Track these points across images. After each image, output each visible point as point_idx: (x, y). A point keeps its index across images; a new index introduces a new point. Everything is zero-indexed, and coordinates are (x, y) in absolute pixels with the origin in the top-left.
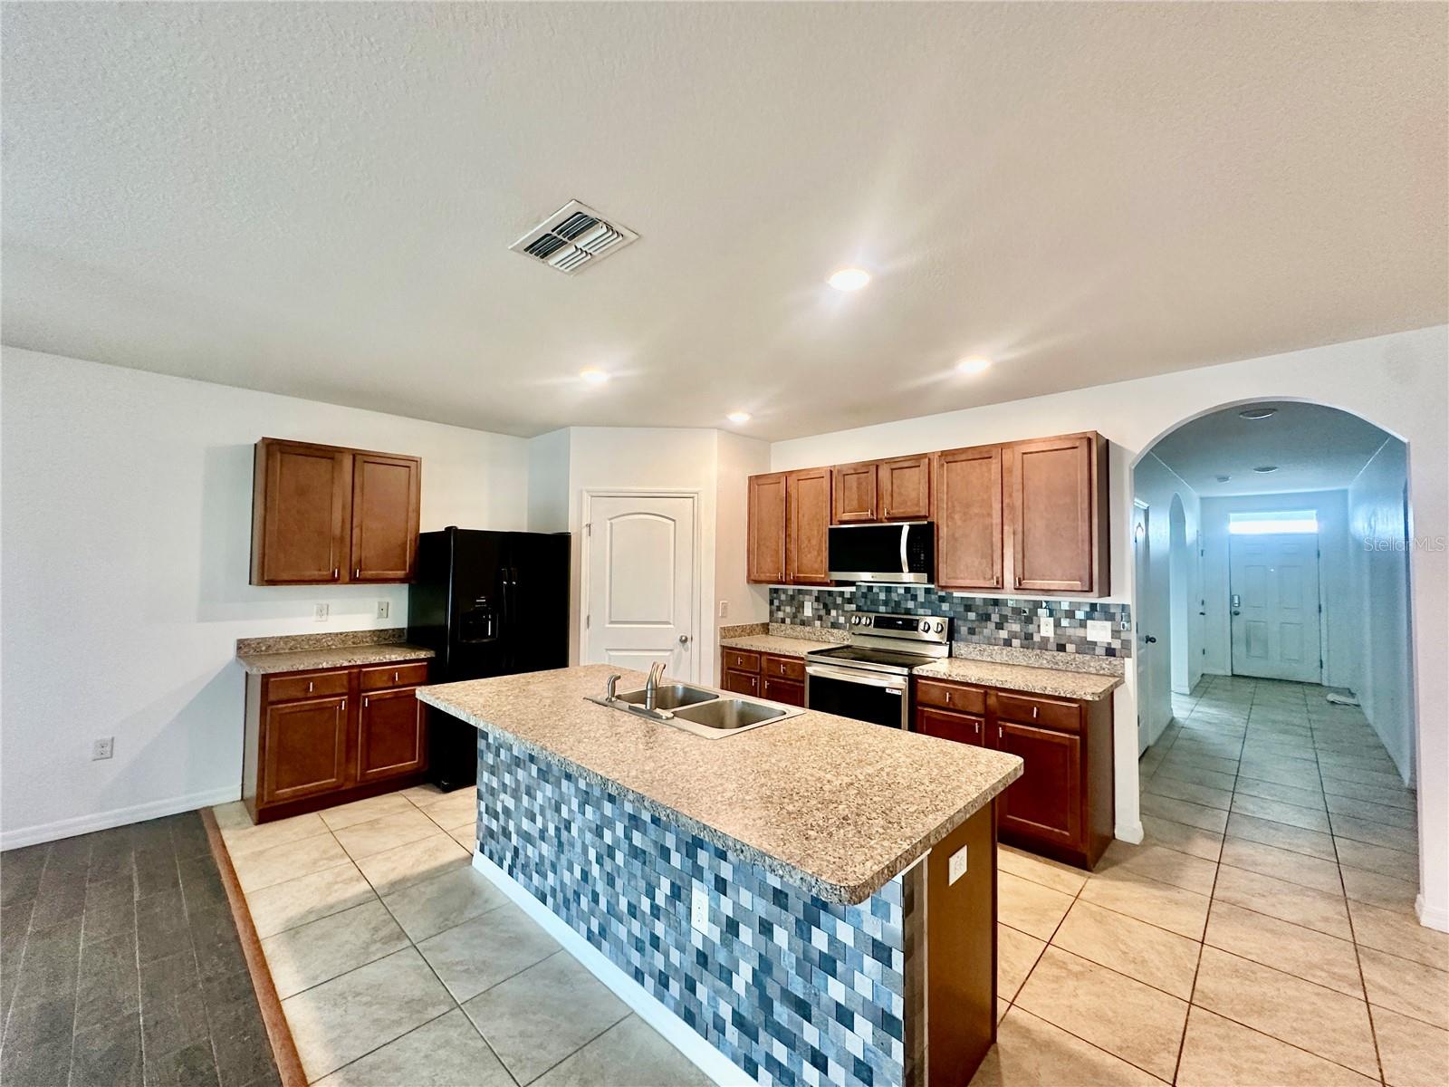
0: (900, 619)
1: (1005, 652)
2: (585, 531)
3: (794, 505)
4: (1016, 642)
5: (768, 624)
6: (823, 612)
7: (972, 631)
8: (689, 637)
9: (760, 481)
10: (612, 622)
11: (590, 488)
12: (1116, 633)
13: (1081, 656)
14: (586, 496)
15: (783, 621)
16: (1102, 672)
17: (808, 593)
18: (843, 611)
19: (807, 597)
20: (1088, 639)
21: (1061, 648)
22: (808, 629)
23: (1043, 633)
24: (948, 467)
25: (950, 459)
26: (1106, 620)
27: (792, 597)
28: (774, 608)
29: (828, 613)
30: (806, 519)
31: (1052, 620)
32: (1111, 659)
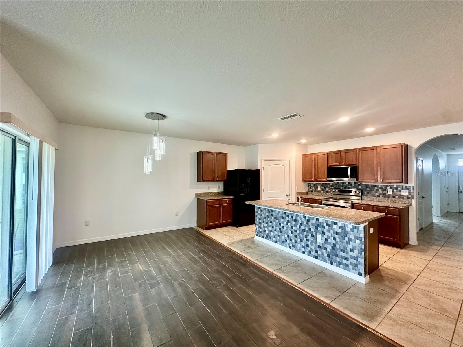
0: (347, 190)
1: (378, 198)
2: (263, 169)
3: (316, 162)
4: (381, 196)
5: (307, 192)
6: (324, 189)
7: (368, 193)
8: (289, 195)
9: (306, 156)
10: (269, 191)
11: (263, 159)
12: (410, 193)
13: (400, 199)
14: (263, 161)
15: (312, 191)
16: (406, 203)
17: (320, 184)
18: (330, 188)
19: (319, 185)
20: (402, 195)
21: (394, 197)
22: (319, 193)
23: (389, 193)
24: (361, 152)
25: (362, 150)
26: (407, 190)
27: (315, 185)
28: (309, 188)
29: (325, 189)
30: (320, 165)
31: (391, 190)
32: (408, 200)
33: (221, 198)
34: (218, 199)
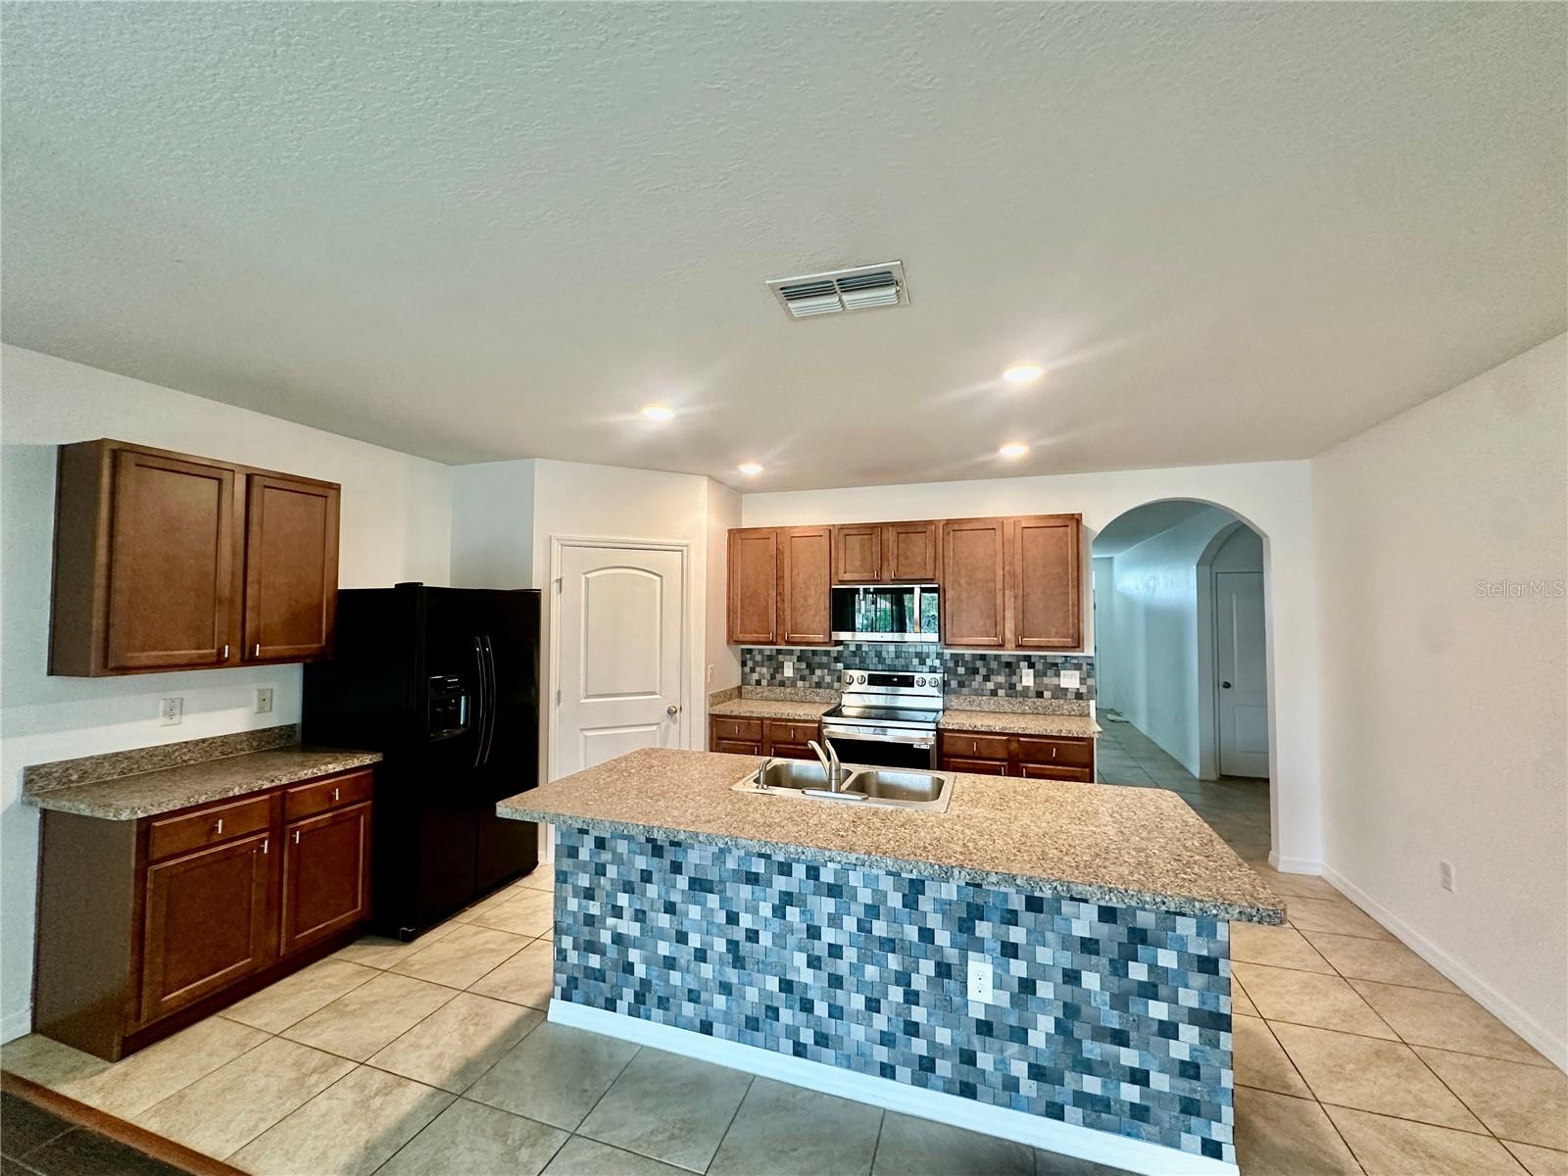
0: (894, 676)
1: (992, 701)
2: (555, 587)
3: (787, 562)
4: (1001, 692)
5: (740, 688)
6: (807, 672)
7: (961, 685)
8: (678, 708)
9: (744, 536)
10: (587, 697)
11: (560, 535)
12: (1083, 681)
13: (1055, 701)
14: (556, 546)
15: (758, 683)
16: (1073, 713)
17: (791, 652)
18: (829, 670)
19: (788, 657)
20: (1062, 686)
21: (1040, 695)
22: (788, 690)
23: (1024, 683)
24: (954, 535)
25: (956, 527)
26: (1075, 669)
27: (770, 658)
28: (747, 669)
29: (813, 673)
30: (801, 576)
31: (1032, 671)
32: (1080, 702)
33: (285, 781)
34: (261, 792)
